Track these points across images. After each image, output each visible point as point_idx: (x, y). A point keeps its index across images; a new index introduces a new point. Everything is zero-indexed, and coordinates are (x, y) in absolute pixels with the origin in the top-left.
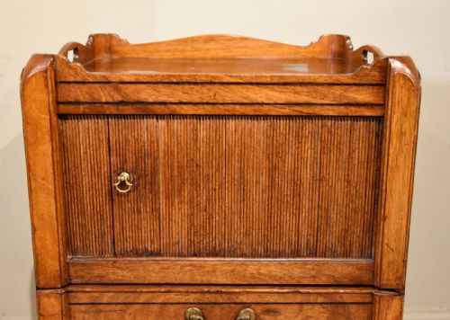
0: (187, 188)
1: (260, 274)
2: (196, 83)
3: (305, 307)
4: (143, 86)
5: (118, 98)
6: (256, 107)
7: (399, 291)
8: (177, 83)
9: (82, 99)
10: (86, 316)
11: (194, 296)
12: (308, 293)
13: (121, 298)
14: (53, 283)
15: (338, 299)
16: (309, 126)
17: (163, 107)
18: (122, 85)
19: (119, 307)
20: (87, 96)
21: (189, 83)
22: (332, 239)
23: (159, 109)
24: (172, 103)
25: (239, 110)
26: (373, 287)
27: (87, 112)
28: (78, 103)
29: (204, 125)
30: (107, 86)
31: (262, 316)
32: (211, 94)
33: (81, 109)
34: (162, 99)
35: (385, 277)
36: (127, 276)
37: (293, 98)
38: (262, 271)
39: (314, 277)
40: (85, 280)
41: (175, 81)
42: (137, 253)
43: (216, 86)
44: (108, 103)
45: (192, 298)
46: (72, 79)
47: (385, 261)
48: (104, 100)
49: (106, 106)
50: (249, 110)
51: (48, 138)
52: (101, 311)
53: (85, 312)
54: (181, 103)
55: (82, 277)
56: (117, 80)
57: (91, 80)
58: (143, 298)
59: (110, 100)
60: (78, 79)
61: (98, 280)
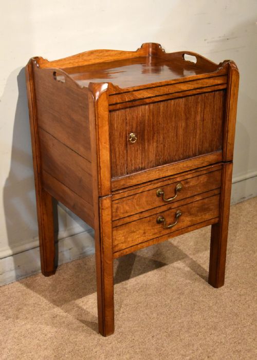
0: (156, 135)
1: (184, 167)
2: (162, 86)
3: (200, 177)
4: (141, 91)
5: (132, 98)
6: (183, 93)
7: (231, 162)
8: (155, 87)
9: (118, 102)
10: (118, 205)
11: (160, 183)
12: (201, 170)
13: (132, 192)
14: (107, 193)
15: (211, 170)
16: (200, 97)
17: (149, 99)
18: (134, 92)
19: (132, 197)
20: (120, 100)
21: (159, 86)
22: (206, 145)
23: (148, 101)
24: (153, 97)
25: (177, 95)
26: (222, 162)
27: (121, 107)
28: (116, 104)
29: (162, 104)
30: (128, 93)
31: (184, 186)
32: (167, 90)
33: (118, 106)
34: (149, 96)
35: (227, 156)
36: (134, 182)
37: (196, 86)
38: (185, 166)
39: (203, 163)
40: (117, 188)
41: (154, 86)
42: (136, 170)
43: (169, 86)
44: (129, 101)
45: (156, 186)
46: (115, 93)
47: (228, 150)
48: (127, 100)
49: (128, 103)
50: (181, 95)
51: (107, 123)
52: (124, 201)
53: (117, 203)
54: (156, 96)
55: (116, 187)
56: (132, 90)
57: (122, 92)
58: (141, 190)
59: (129, 100)
60: (117, 92)
61: (123, 187)
